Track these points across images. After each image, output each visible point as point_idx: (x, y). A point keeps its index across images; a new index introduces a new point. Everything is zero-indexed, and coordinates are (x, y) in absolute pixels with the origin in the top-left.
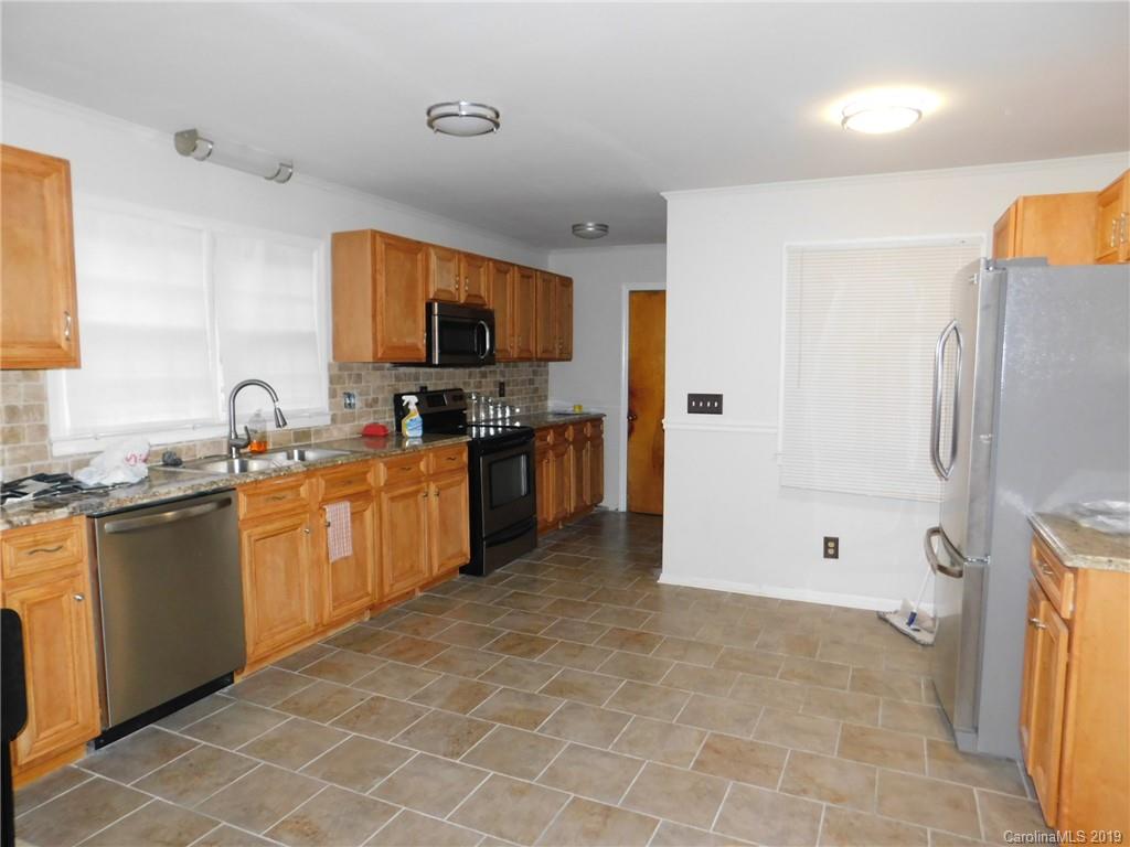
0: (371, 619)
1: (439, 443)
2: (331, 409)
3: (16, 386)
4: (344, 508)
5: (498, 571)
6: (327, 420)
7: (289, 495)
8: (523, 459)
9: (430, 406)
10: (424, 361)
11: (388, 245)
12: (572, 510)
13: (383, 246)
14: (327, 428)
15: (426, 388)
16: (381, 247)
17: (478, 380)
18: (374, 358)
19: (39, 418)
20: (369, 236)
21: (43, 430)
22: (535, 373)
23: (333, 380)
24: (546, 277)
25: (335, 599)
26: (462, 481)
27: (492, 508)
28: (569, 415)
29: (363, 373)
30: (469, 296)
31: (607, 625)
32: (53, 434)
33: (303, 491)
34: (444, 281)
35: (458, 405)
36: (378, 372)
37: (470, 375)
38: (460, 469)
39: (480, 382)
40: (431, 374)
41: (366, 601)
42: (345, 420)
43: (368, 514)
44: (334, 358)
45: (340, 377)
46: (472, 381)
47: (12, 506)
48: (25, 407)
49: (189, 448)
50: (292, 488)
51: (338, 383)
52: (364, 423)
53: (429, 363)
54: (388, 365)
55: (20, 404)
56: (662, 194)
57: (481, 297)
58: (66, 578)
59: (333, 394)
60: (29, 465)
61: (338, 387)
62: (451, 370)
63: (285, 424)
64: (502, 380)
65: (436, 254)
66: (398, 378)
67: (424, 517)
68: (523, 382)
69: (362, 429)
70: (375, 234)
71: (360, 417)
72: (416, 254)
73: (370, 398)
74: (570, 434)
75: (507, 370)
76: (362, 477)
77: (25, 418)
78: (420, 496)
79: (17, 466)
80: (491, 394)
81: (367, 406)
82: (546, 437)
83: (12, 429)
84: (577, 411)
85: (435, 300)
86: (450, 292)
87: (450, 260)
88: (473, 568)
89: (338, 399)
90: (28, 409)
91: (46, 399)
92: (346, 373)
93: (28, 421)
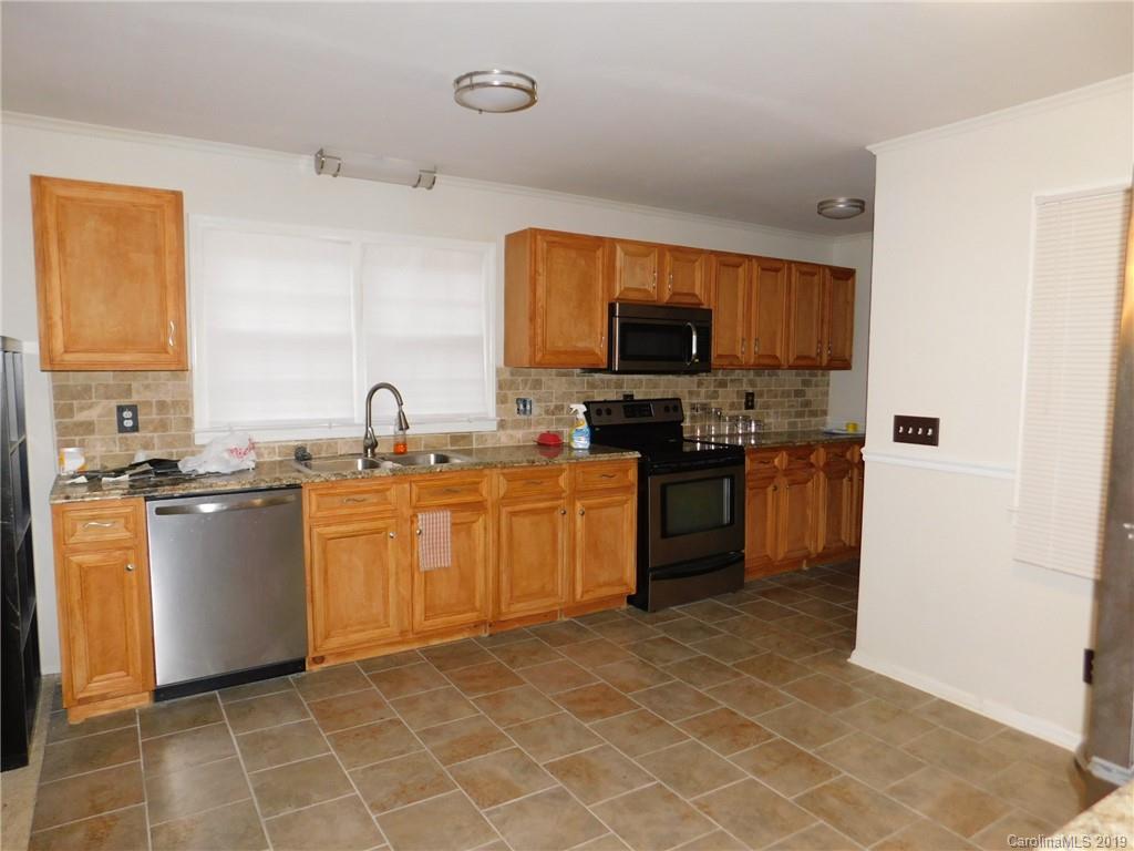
0: (491, 635)
1: (604, 457)
2: (497, 415)
3: (164, 384)
4: (443, 519)
5: (674, 608)
6: (493, 426)
7: (373, 499)
8: (726, 483)
9: (627, 417)
10: (605, 366)
11: (551, 244)
12: (820, 549)
13: (545, 244)
14: (493, 434)
15: (632, 396)
16: (542, 245)
17: (712, 389)
18: (530, 363)
19: (184, 411)
20: (529, 235)
21: (188, 422)
22: (806, 383)
23: (501, 385)
24: (805, 269)
25: (427, 609)
26: (626, 502)
27: (664, 535)
28: (834, 434)
29: (544, 379)
30: (675, 294)
31: (720, 702)
32: (197, 426)
33: (392, 494)
34: (637, 281)
35: (671, 417)
36: (564, 379)
37: (700, 384)
38: (627, 489)
39: (716, 392)
40: (641, 381)
41: (471, 616)
42: (517, 425)
43: (478, 527)
44: (507, 363)
45: (513, 382)
46: (703, 390)
47: (108, 484)
48: (173, 402)
49: (329, 445)
50: (377, 491)
51: (510, 389)
52: (543, 429)
53: (609, 370)
54: (578, 371)
55: (168, 399)
56: (868, 148)
57: (694, 295)
58: (120, 549)
59: (501, 400)
60: (174, 451)
61: (509, 393)
62: (670, 377)
63: (408, 428)
64: (750, 390)
65: (622, 249)
66: (592, 385)
67: (562, 537)
68: (785, 394)
69: (536, 437)
70: (534, 232)
71: (538, 423)
72: (595, 252)
73: (552, 406)
74: (819, 457)
75: (758, 379)
76: (474, 488)
77: (172, 411)
78: (558, 514)
79: (164, 451)
80: (732, 406)
81: (547, 412)
82: (773, 458)
83: (161, 420)
84: (851, 431)
85: (618, 299)
86: (646, 291)
87: (647, 256)
88: (639, 600)
89: (509, 405)
90: (175, 404)
91: (192, 396)
92: (520, 379)
93: (175, 414)
